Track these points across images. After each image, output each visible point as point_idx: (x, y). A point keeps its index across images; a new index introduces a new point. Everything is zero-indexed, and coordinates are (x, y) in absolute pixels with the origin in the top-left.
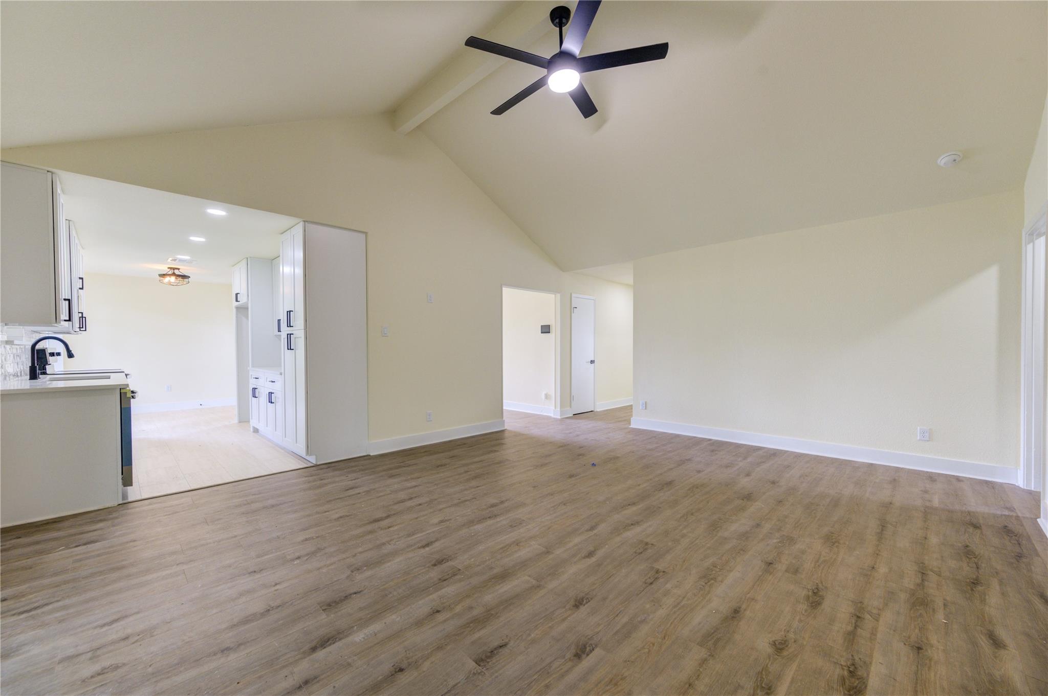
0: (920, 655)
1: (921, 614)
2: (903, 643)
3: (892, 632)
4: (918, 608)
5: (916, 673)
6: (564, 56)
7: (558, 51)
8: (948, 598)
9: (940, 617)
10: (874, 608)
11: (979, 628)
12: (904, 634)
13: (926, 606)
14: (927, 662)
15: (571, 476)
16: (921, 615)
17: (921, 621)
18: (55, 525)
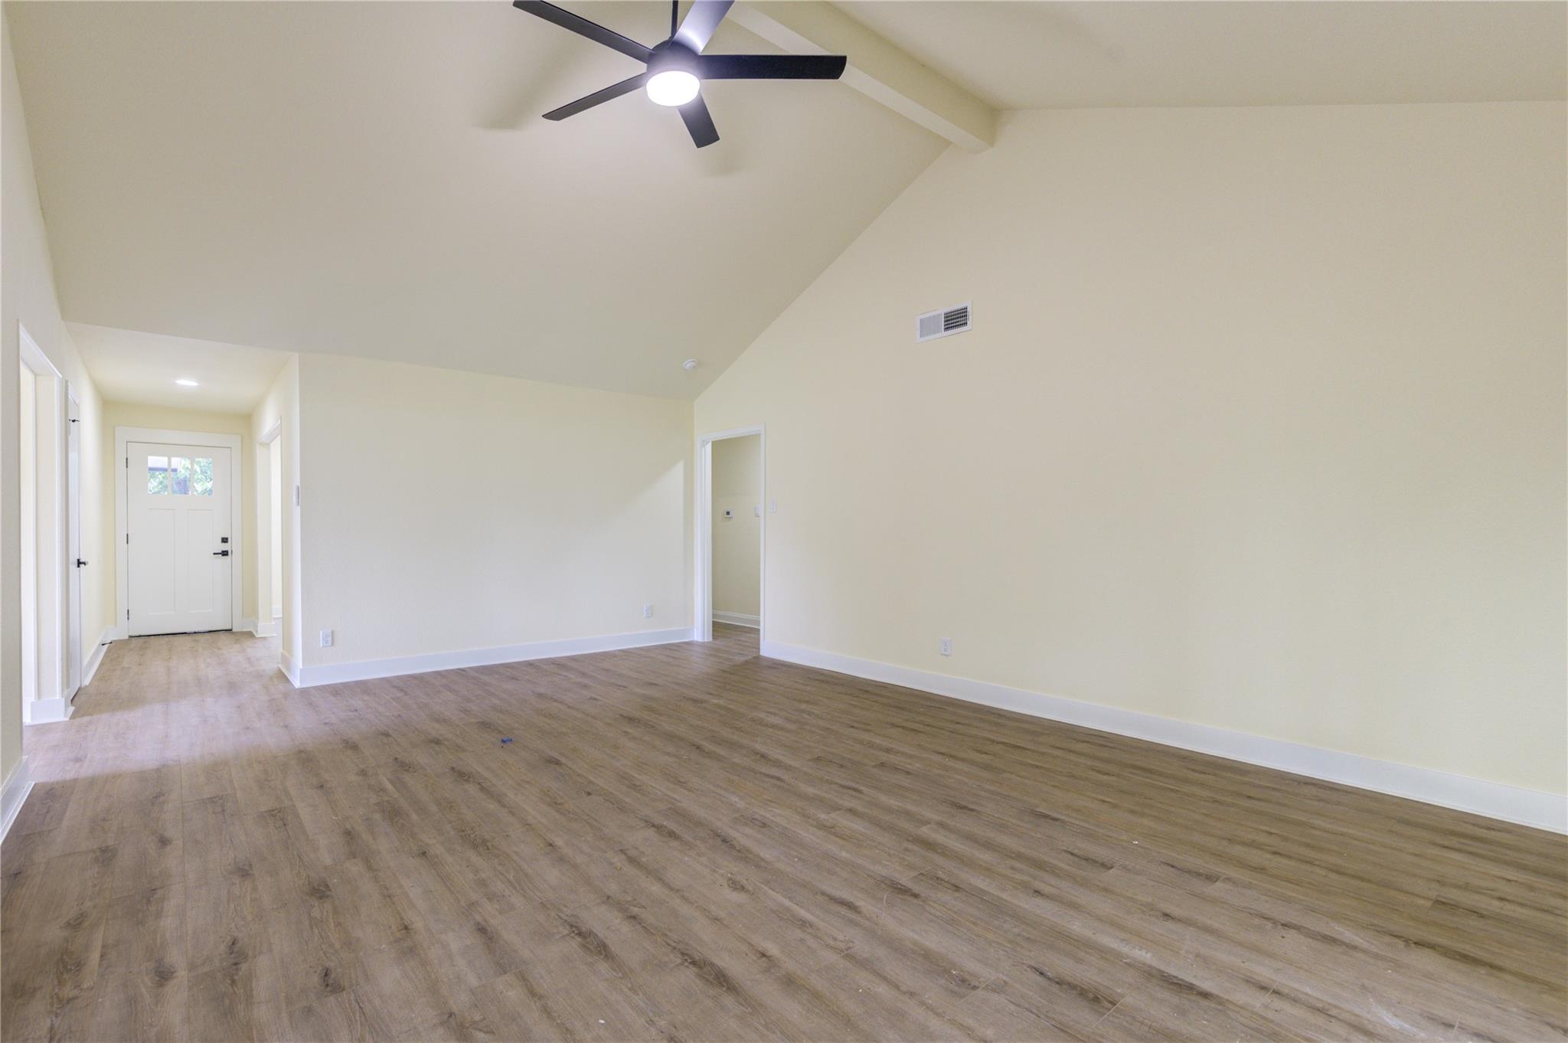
6: (674, 49)
7: (666, 36)
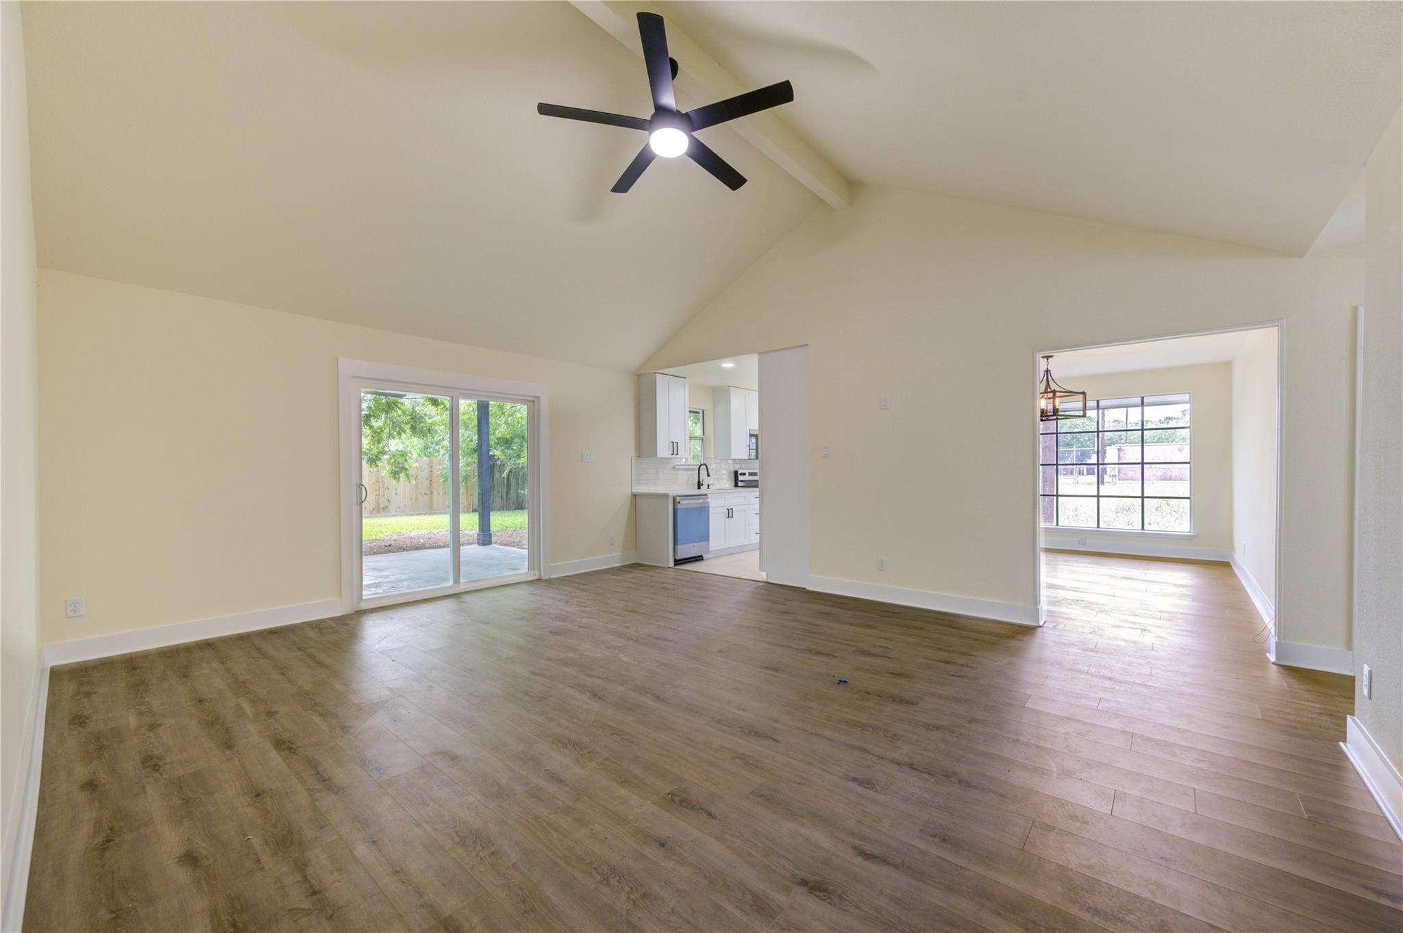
0: (254, 791)
1: (277, 827)
2: (273, 789)
3: (288, 791)
4: (285, 832)
5: (250, 778)
8: (259, 874)
9: (256, 842)
10: (321, 798)
11: (211, 860)
12: (277, 797)
13: (276, 841)
14: (246, 791)
16: (275, 826)
17: (271, 820)
18: (642, 568)
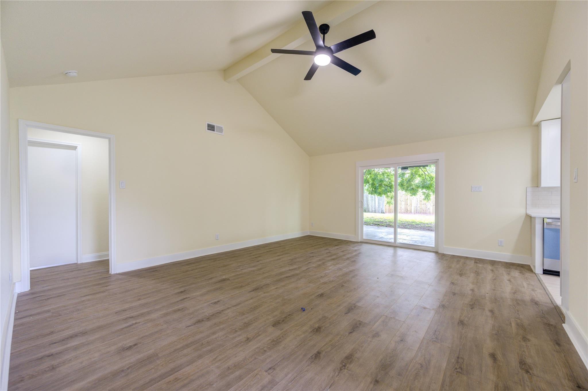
15: (322, 295)
